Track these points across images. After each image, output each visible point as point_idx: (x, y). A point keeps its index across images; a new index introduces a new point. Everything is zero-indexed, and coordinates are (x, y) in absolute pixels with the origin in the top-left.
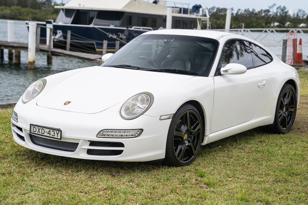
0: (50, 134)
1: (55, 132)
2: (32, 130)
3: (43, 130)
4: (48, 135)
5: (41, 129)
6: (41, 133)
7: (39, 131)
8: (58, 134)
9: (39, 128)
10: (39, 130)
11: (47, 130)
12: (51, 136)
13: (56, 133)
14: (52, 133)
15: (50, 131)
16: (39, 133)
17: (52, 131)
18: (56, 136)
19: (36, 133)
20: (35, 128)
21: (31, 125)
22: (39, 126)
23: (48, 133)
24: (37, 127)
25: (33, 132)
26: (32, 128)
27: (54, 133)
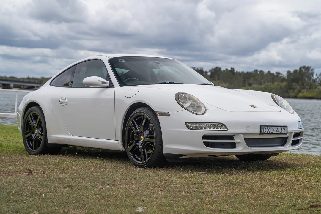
0: (278, 131)
1: (283, 128)
2: (262, 131)
3: (272, 129)
4: (277, 133)
5: (270, 128)
6: (270, 132)
7: (268, 131)
8: (284, 130)
9: (269, 127)
10: (269, 129)
11: (275, 128)
12: (279, 133)
13: (283, 130)
14: (280, 130)
15: (278, 128)
16: (269, 133)
17: (280, 128)
18: (283, 132)
19: (266, 133)
20: (265, 129)
21: (261, 126)
22: (268, 126)
23: (277, 131)
24: (266, 127)
25: (263, 133)
26: (262, 129)
27: (281, 130)
